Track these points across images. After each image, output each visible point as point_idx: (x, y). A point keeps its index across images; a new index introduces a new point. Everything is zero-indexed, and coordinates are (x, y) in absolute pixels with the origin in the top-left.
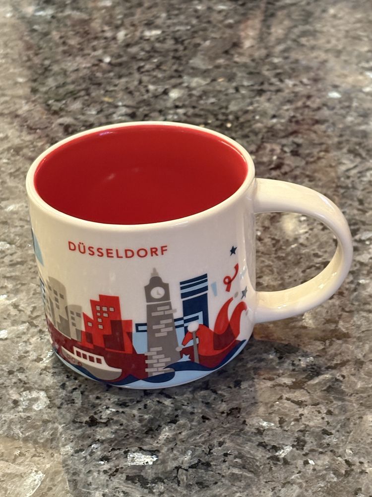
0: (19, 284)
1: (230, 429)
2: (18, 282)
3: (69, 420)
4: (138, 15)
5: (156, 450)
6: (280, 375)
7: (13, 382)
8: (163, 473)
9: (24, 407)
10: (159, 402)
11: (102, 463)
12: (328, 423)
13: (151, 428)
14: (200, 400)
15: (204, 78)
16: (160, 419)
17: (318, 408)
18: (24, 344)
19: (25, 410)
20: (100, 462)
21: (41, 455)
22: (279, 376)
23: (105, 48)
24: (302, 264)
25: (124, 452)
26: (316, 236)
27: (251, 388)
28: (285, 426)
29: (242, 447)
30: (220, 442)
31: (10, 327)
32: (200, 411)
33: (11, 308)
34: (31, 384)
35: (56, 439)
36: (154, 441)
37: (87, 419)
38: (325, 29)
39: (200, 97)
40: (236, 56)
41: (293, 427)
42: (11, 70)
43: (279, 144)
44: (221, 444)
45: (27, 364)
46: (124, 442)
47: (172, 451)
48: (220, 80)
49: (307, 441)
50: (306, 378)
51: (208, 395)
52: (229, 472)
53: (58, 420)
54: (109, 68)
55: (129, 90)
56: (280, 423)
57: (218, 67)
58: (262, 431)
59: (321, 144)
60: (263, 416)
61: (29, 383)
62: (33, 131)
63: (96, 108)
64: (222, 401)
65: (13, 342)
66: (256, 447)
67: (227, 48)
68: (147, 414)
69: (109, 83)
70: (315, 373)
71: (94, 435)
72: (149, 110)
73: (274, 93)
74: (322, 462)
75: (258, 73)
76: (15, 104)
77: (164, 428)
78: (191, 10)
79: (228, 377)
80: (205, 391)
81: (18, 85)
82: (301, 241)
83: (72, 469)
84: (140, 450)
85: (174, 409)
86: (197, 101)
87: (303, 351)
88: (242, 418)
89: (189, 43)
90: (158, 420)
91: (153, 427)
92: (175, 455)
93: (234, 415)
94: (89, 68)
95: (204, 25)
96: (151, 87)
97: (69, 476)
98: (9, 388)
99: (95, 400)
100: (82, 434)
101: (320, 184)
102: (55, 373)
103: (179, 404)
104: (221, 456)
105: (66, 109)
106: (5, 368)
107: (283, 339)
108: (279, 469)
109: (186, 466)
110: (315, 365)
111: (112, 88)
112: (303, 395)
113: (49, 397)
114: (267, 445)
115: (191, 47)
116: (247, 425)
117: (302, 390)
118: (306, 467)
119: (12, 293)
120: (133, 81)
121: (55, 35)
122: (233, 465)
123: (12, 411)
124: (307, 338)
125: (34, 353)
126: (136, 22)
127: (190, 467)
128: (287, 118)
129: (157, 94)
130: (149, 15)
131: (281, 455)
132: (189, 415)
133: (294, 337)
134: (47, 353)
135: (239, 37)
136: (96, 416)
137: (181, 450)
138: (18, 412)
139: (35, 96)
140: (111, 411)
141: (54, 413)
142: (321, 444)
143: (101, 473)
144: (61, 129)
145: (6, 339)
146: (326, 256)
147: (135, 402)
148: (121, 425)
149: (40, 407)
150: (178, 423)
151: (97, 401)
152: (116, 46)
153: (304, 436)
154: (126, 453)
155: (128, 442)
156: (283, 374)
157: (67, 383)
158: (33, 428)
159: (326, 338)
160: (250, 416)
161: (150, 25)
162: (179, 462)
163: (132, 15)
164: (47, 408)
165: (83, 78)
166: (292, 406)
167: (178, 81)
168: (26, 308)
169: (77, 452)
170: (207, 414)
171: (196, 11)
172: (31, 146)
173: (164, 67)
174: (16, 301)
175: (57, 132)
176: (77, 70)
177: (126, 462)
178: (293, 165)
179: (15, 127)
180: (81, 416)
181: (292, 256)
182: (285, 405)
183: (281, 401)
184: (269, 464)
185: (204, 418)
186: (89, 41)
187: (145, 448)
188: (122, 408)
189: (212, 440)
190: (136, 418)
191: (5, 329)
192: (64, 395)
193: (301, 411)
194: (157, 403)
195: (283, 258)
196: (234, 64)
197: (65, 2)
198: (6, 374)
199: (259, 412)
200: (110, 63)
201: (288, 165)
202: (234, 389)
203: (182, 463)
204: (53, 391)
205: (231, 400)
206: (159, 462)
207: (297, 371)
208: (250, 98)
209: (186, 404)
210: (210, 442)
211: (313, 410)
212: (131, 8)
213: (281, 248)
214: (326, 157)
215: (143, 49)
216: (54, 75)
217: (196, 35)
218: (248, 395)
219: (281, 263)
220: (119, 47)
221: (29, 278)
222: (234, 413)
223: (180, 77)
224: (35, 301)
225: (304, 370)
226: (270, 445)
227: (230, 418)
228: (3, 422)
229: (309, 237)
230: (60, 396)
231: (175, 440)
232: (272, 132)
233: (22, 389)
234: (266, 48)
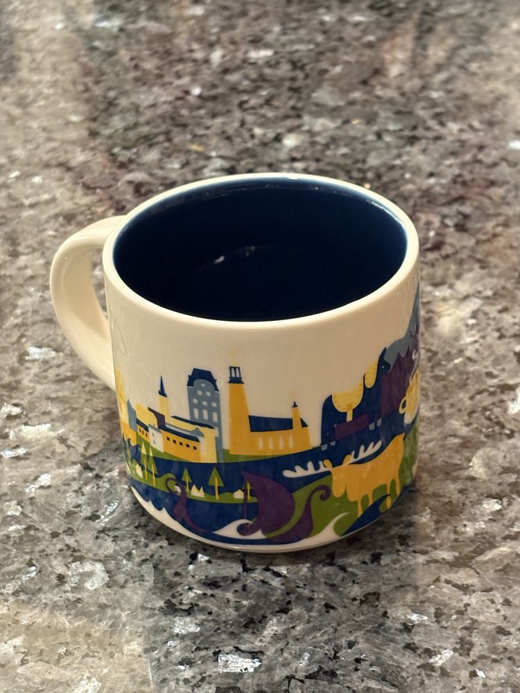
0: (69, 408)
1: (364, 623)
2: (68, 406)
3: (135, 605)
4: (241, 29)
5: (258, 652)
6: (437, 546)
7: (58, 549)
8: (269, 685)
9: (73, 585)
10: (263, 582)
11: (182, 668)
12: (505, 618)
13: (252, 619)
14: (323, 580)
15: (333, 118)
16: (265, 606)
17: (491, 595)
18: (74, 495)
19: (74, 589)
20: (179, 667)
21: (96, 654)
22: (436, 549)
23: (194, 74)
24: (470, 387)
25: (213, 653)
26: (490, 347)
27: (395, 564)
28: (442, 621)
29: (380, 649)
30: (350, 641)
31: (53, 470)
32: (322, 596)
33: (56, 443)
34: (84, 553)
35: (118, 632)
36: (256, 638)
37: (161, 603)
38: (505, 51)
39: (327, 146)
40: (378, 88)
41: (455, 623)
42: (62, 105)
43: (439, 214)
44: (351, 645)
45: (77, 523)
46: (213, 639)
47: (282, 653)
48: (355, 122)
49: (473, 642)
50: (474, 551)
51: (334, 574)
52: (363, 685)
53: (120, 605)
54: (199, 102)
55: (226, 135)
56: (436, 617)
57: (352, 103)
58: (410, 628)
59: (498, 215)
60: (411, 606)
61: (79, 551)
62: (91, 191)
63: (179, 160)
64: (354, 582)
65: (58, 491)
66: (402, 650)
67: (365, 76)
68: (246, 600)
69: (199, 125)
70: (487, 545)
71: (171, 628)
72: (254, 163)
73: (431, 142)
74: (496, 673)
75: (410, 113)
76: (66, 152)
77: (270, 620)
78: (315, 22)
79: (362, 548)
80: (329, 568)
81: (71, 126)
82: (469, 353)
83: (139, 676)
84: (236, 651)
85: (285, 592)
86: (323, 151)
87: (471, 514)
88: (382, 607)
89: (312, 69)
90: (261, 608)
91: (255, 617)
92: (286, 659)
93: (370, 604)
94: (170, 102)
95: (334, 43)
96: (258, 131)
97: (135, 686)
98: (52, 557)
99: (174, 577)
100: (154, 626)
101: (496, 272)
102: (117, 536)
103: (293, 586)
104: (350, 662)
105: (138, 160)
106: (47, 528)
107: (442, 494)
108: (435, 682)
109: (301, 675)
110: (486, 533)
111: (201, 132)
112: (470, 576)
113: (108, 572)
114: (417, 648)
115: (314, 74)
116: (388, 618)
117: (468, 569)
118: (473, 681)
119: (59, 421)
120: (233, 122)
121: (124, 55)
122: (368, 675)
123: (56, 591)
124: (475, 495)
125: (89, 508)
126: (238, 38)
127: (306, 677)
128: (450, 177)
129: (266, 141)
130: (256, 29)
131: (437, 662)
132: (307, 601)
133: (456, 492)
134: (106, 509)
135: (383, 61)
136: (174, 601)
137: (294, 652)
138: (65, 592)
139: (94, 142)
140: (196, 593)
141: (115, 594)
142: (494, 648)
143: (181, 683)
144: (130, 189)
145: (49, 487)
146: (504, 376)
147: (230, 582)
148: (210, 613)
149: (96, 586)
150: (290, 612)
151: (176, 579)
152: (208, 72)
153: (470, 636)
154: (216, 654)
155: (218, 638)
156: (441, 545)
157: (134, 551)
158: (84, 615)
159: (502, 494)
160: (393, 605)
161: (257, 42)
162: (291, 669)
163: (233, 27)
164: (105, 587)
165: (163, 117)
166: (454, 591)
167: (296, 122)
168: (77, 444)
169: (146, 651)
170: (331, 600)
171: (322, 23)
172: (88, 212)
173: (276, 103)
174: (63, 433)
175: (125, 193)
176: (154, 106)
177: (217, 667)
178: (458, 245)
179: (65, 184)
180: (154, 600)
181: (456, 375)
182: (445, 590)
183: (438, 584)
184: (419, 674)
185: (328, 607)
186: (171, 64)
187: (243, 647)
188: (211, 589)
189: (339, 637)
190: (231, 603)
191: (47, 472)
192: (129, 569)
193: (466, 599)
194: (261, 584)
195: (443, 379)
196: (375, 100)
197: (139, 8)
198: (47, 537)
199: (406, 600)
200: (200, 97)
201: (452, 245)
202: (370, 566)
203: (296, 671)
204: (113, 562)
205: (367, 581)
206: (263, 669)
207: (460, 542)
208: (398, 147)
209: (302, 585)
210: (336, 641)
211: (483, 598)
212: (230, 18)
213: (439, 364)
214: (504, 234)
215: (246, 77)
216: (121, 111)
217: (321, 58)
218: (391, 575)
219: (439, 385)
220: (213, 73)
221: (82, 401)
222: (370, 600)
223: (299, 116)
224: (90, 434)
225: (472, 541)
226: (421, 647)
227: (365, 607)
228: (43, 606)
229: (480, 348)
230: (124, 570)
231: (286, 637)
232: (429, 196)
233: (72, 558)
234: (421, 77)
